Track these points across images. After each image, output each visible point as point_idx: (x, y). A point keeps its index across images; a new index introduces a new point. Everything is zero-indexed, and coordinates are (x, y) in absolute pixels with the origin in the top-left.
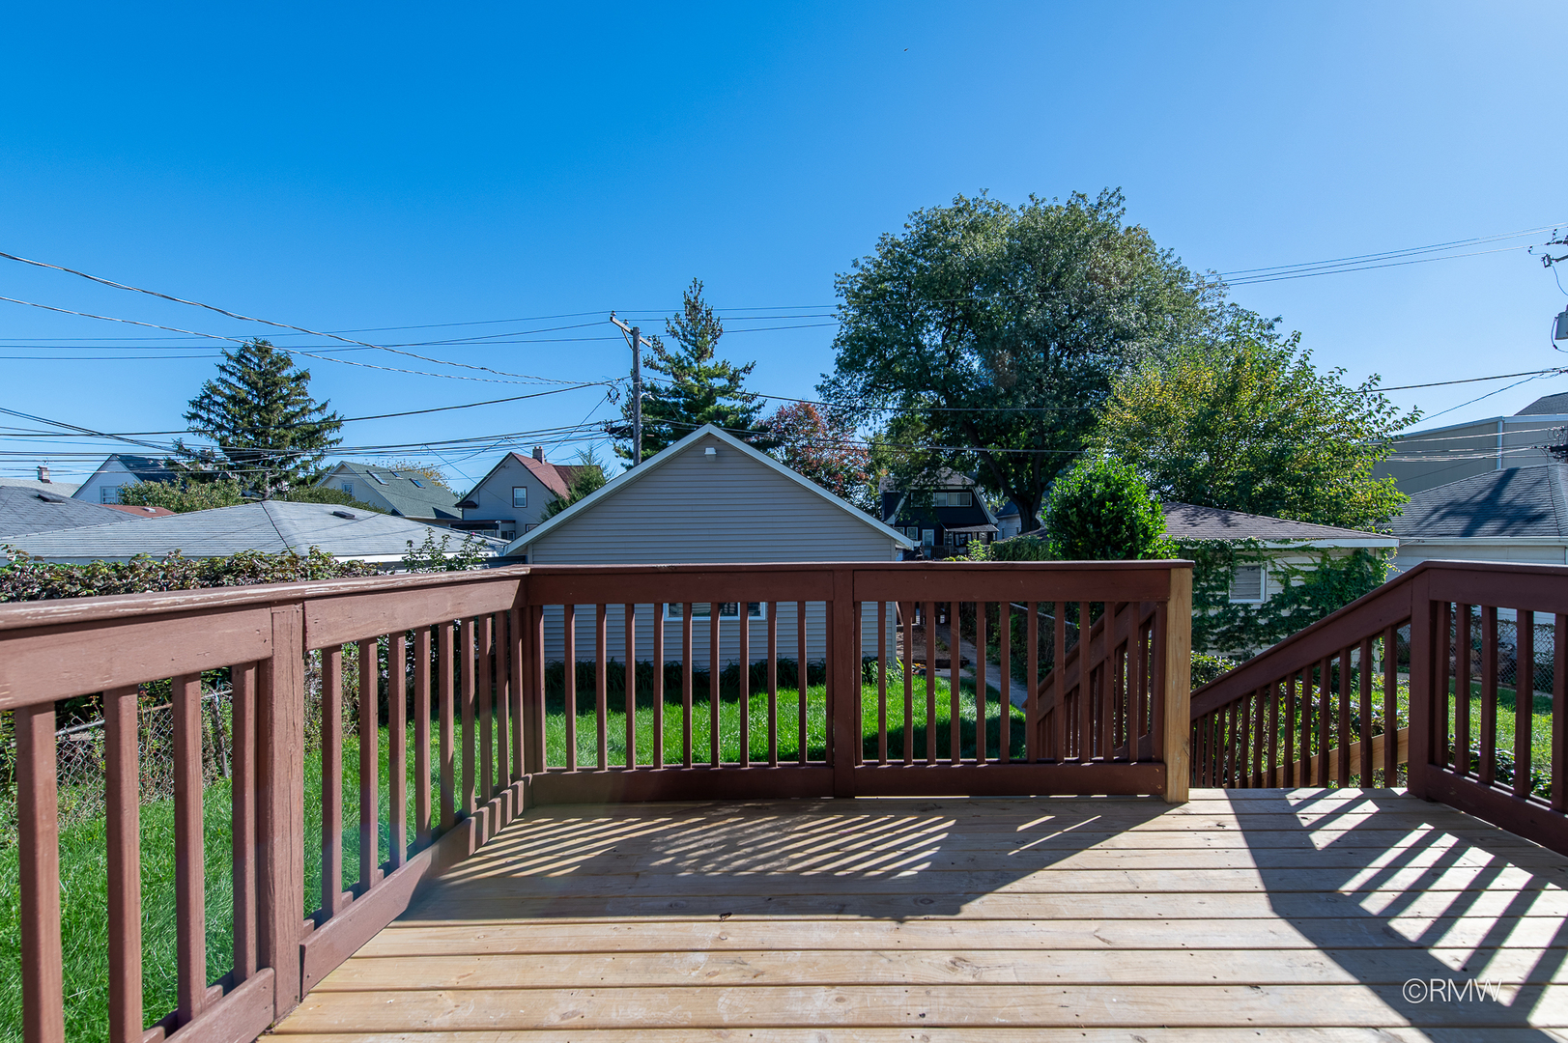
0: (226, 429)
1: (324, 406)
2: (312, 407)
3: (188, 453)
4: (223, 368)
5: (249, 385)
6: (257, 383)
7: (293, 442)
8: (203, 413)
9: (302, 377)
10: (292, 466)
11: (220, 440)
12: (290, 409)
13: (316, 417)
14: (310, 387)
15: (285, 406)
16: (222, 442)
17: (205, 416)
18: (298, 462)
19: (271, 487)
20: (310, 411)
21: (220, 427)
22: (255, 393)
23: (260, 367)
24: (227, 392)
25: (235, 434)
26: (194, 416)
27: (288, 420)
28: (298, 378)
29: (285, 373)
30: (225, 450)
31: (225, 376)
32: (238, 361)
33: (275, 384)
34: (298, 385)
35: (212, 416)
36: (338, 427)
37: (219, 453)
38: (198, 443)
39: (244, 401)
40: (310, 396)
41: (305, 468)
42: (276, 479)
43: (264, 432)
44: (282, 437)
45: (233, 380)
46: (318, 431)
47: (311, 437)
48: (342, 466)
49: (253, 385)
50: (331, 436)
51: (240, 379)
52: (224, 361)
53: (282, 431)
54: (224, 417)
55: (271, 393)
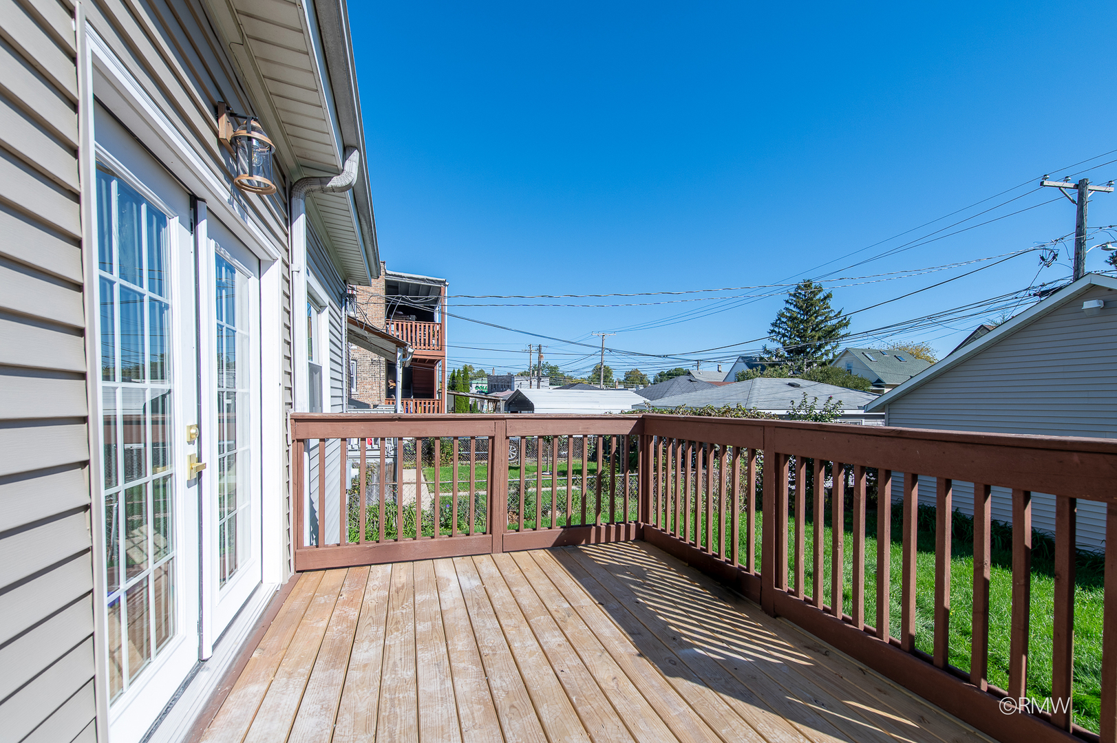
0: (787, 336)
1: (840, 312)
2: (832, 315)
3: (769, 352)
4: (787, 302)
5: (799, 308)
6: (802, 306)
7: (819, 339)
8: (776, 329)
9: (828, 297)
10: (820, 353)
11: (783, 343)
12: (820, 318)
13: (834, 322)
14: (831, 303)
15: (816, 317)
16: (784, 344)
17: (777, 330)
18: (823, 351)
19: (807, 368)
20: (831, 318)
21: (784, 335)
22: (802, 312)
23: (805, 296)
24: (788, 315)
25: (790, 338)
26: (773, 331)
27: (817, 326)
28: (825, 298)
29: (817, 297)
30: (785, 349)
31: (788, 306)
32: (795, 295)
33: (812, 305)
34: (824, 303)
35: (781, 330)
36: (847, 326)
37: (782, 352)
38: (772, 346)
39: (796, 318)
40: (832, 308)
41: (827, 355)
42: (810, 363)
43: (804, 335)
44: (813, 337)
45: (792, 307)
46: (834, 330)
47: (830, 334)
48: (846, 351)
49: (800, 308)
50: (842, 332)
51: (795, 306)
52: (787, 297)
53: (814, 333)
54: (786, 329)
55: (810, 311)
